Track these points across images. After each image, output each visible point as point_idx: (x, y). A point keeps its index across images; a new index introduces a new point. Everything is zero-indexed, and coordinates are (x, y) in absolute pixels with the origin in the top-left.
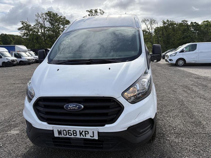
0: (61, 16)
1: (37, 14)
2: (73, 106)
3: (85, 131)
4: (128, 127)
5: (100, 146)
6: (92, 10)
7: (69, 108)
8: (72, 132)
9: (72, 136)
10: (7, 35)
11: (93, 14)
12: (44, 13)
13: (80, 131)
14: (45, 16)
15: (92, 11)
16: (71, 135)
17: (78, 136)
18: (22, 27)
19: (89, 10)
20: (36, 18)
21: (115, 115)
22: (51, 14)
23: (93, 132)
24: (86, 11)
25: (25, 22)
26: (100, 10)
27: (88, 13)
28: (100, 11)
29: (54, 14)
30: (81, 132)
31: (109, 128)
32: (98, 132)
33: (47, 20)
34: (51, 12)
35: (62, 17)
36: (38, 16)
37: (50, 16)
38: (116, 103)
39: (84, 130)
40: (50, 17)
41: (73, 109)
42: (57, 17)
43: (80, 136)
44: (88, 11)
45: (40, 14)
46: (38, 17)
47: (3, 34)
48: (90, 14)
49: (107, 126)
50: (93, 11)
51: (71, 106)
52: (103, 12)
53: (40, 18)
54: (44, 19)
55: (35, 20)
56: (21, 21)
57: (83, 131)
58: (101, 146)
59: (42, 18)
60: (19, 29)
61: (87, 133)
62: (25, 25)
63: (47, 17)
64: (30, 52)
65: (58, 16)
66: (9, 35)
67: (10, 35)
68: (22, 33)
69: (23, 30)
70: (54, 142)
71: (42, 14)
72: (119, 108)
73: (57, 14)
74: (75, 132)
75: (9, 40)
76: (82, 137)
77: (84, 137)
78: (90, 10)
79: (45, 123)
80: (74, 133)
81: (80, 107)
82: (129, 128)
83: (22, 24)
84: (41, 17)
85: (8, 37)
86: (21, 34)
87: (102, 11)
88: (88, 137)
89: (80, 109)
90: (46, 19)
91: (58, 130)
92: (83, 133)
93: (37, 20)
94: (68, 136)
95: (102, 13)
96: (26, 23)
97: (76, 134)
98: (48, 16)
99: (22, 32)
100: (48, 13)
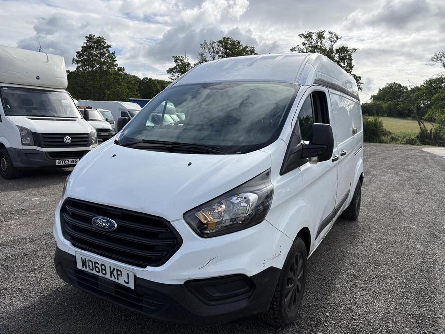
0: (247, 47)
1: (203, 43)
2: (103, 222)
3: (118, 270)
4: (185, 281)
5: (137, 303)
6: (311, 33)
7: (97, 223)
8: (99, 266)
9: (100, 274)
10: (153, 80)
11: (312, 41)
12: (215, 40)
13: (110, 268)
14: (216, 47)
15: (311, 36)
16: (93, 270)
17: (108, 276)
18: (175, 68)
19: (305, 34)
20: (201, 51)
21: (165, 253)
22: (227, 43)
23: (128, 274)
24: (299, 35)
25: (181, 58)
26: (331, 33)
27: (304, 40)
28: (330, 36)
29: (233, 44)
30: (112, 270)
31: (150, 273)
32: (135, 277)
33: (220, 54)
34: (229, 38)
35: (247, 49)
36: (204, 46)
37: (226, 46)
38: (169, 231)
39: (116, 268)
40: (226, 48)
41: (101, 227)
42: (239, 47)
43: (111, 277)
44: (303, 35)
45: (208, 43)
46: (204, 48)
47: (147, 78)
48: (306, 42)
49: (149, 268)
50: (313, 35)
51: (101, 221)
52: (337, 38)
53: (207, 50)
54: (214, 53)
55: (198, 54)
56: (173, 57)
57: (114, 269)
58: (140, 304)
59: (211, 50)
60: (170, 71)
61: (119, 273)
62: (180, 63)
63: (221, 48)
64: (179, 114)
65: (242, 45)
66: (155, 80)
67: (158, 81)
68: (173, 77)
69: (176, 72)
70: (78, 277)
71: (213, 43)
72: (174, 241)
73: (239, 42)
74: (103, 267)
75: (155, 90)
76: (113, 279)
77: (116, 281)
78: (308, 34)
79: (68, 243)
80: (102, 270)
81: (112, 225)
82: (189, 283)
83: (176, 61)
84: (209, 49)
85: (154, 84)
86: (172, 79)
87: (333, 35)
88: (121, 281)
89: (112, 230)
90: (217, 52)
91: (82, 258)
92: (115, 273)
93: (202, 55)
94: (94, 272)
95: (335, 39)
96: (181, 61)
97: (106, 272)
98: (222, 46)
99: (174, 75)
100: (223, 42)
